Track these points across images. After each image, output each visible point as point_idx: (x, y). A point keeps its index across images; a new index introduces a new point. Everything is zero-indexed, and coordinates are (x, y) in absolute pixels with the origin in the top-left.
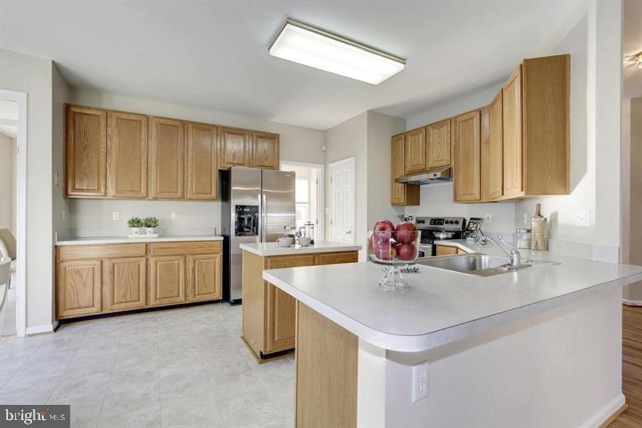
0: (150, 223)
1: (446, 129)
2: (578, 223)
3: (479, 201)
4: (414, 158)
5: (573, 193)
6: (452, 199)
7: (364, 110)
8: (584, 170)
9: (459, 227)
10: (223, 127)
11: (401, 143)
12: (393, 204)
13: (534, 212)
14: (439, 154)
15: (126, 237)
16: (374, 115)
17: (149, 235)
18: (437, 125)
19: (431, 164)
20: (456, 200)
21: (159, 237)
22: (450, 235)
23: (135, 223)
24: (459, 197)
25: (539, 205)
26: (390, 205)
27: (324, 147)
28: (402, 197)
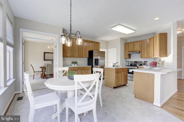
0: (76, 63)
1: (139, 43)
2: (169, 62)
3: (147, 58)
4: (131, 48)
5: (168, 57)
6: (140, 57)
7: (120, 38)
8: (170, 53)
9: (141, 63)
10: (89, 41)
11: (127, 45)
12: (125, 58)
13: (159, 60)
14: (137, 48)
15: (71, 66)
16: (121, 39)
17: (76, 66)
18: (137, 42)
19: (135, 50)
20: (141, 58)
21: (78, 66)
22: (139, 65)
23: (73, 63)
24: (142, 57)
25: (160, 59)
26: (124, 58)
27: (107, 45)
28: (127, 57)
